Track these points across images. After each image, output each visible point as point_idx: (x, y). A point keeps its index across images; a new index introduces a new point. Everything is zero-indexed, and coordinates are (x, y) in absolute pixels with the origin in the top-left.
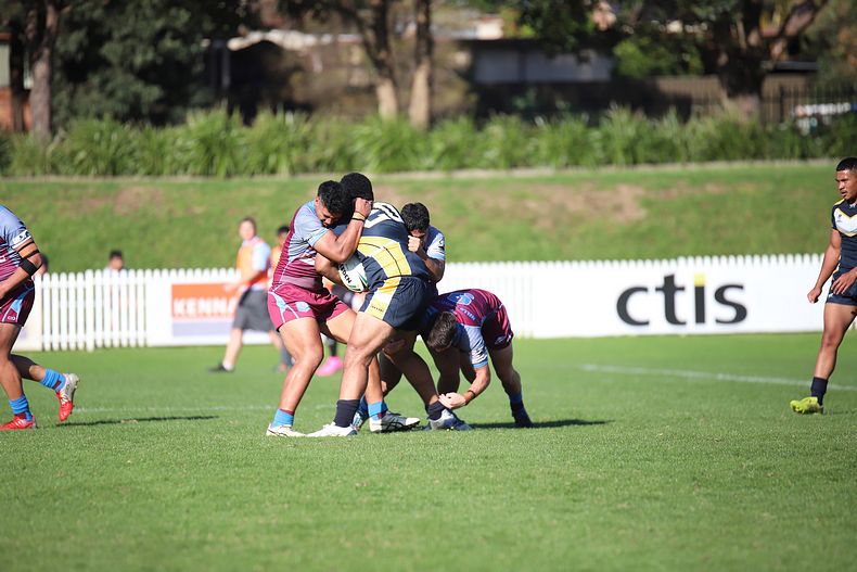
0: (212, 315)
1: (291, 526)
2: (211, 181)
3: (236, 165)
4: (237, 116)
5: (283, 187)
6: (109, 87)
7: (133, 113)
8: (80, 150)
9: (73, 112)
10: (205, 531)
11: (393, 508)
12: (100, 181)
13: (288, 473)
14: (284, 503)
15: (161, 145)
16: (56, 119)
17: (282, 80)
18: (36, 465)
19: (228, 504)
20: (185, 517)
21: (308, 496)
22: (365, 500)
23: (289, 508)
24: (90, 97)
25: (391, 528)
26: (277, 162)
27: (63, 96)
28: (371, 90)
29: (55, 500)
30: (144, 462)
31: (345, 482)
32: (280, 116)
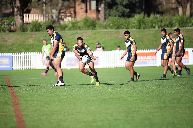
0: (141, 60)
1: (159, 107)
2: (140, 30)
3: (146, 26)
4: (146, 15)
5: (157, 31)
6: (118, 9)
7: (123, 15)
8: (111, 24)
9: (110, 15)
10: (139, 108)
11: (182, 103)
12: (116, 30)
13: (158, 95)
14: (157, 102)
15: (129, 22)
16: (106, 17)
17: (157, 7)
18: (102, 93)
19: (144, 102)
20: (135, 105)
21: (162, 101)
22: (176, 101)
23: (158, 103)
24: (113, 12)
25: (182, 108)
26: (155, 25)
27: (107, 12)
28: (177, 8)
29: (106, 101)
30: (125, 93)
31: (171, 97)
32: (156, 15)
